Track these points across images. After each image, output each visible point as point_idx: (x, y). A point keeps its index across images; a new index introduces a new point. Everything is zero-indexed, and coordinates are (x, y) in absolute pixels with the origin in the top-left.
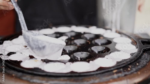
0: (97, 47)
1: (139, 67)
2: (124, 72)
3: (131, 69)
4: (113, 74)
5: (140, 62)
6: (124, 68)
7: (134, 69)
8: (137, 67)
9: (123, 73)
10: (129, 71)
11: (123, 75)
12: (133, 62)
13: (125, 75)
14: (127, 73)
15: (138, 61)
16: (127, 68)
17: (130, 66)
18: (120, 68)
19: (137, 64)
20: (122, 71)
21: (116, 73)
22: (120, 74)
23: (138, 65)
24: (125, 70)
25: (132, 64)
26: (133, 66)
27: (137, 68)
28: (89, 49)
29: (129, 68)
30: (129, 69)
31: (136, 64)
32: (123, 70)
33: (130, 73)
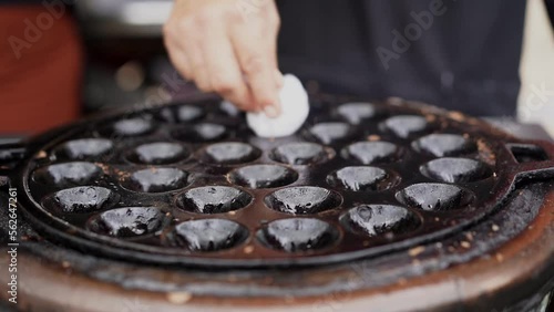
0: (356, 169)
1: (502, 238)
2: (448, 253)
3: (473, 245)
4: (410, 260)
5: (503, 219)
6: (449, 241)
7: (483, 246)
8: (494, 237)
9: (443, 257)
10: (466, 250)
11: (444, 264)
12: (480, 221)
13: (453, 266)
14: (456, 258)
15: (497, 217)
16: (459, 242)
17: (469, 235)
18: (434, 241)
19: (495, 228)
20: (442, 251)
21: (421, 257)
22: (433, 262)
23: (497, 232)
24: (451, 249)
25: (478, 228)
26: (480, 235)
27: (492, 241)
28: (329, 177)
29: (466, 239)
30: (465, 244)
31: (490, 226)
32: (445, 246)
33: (467, 257)
